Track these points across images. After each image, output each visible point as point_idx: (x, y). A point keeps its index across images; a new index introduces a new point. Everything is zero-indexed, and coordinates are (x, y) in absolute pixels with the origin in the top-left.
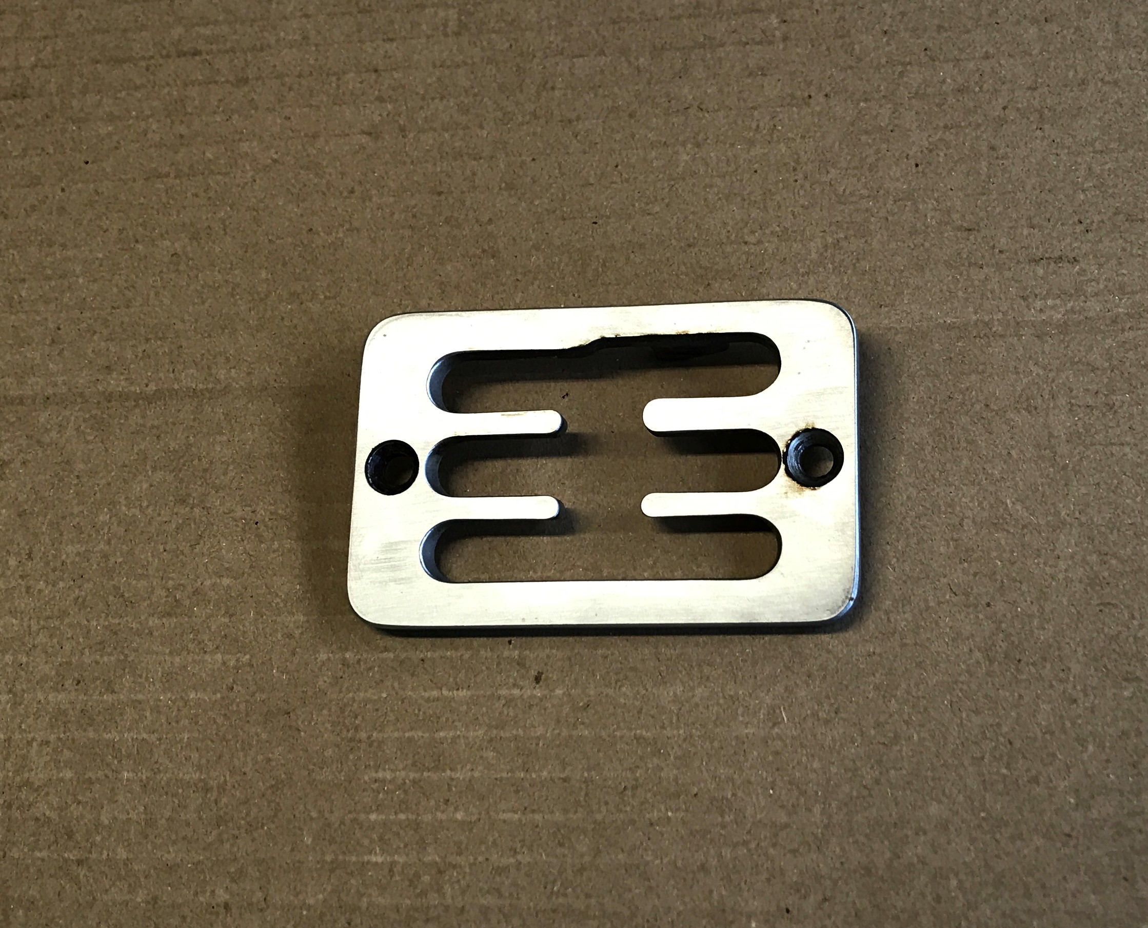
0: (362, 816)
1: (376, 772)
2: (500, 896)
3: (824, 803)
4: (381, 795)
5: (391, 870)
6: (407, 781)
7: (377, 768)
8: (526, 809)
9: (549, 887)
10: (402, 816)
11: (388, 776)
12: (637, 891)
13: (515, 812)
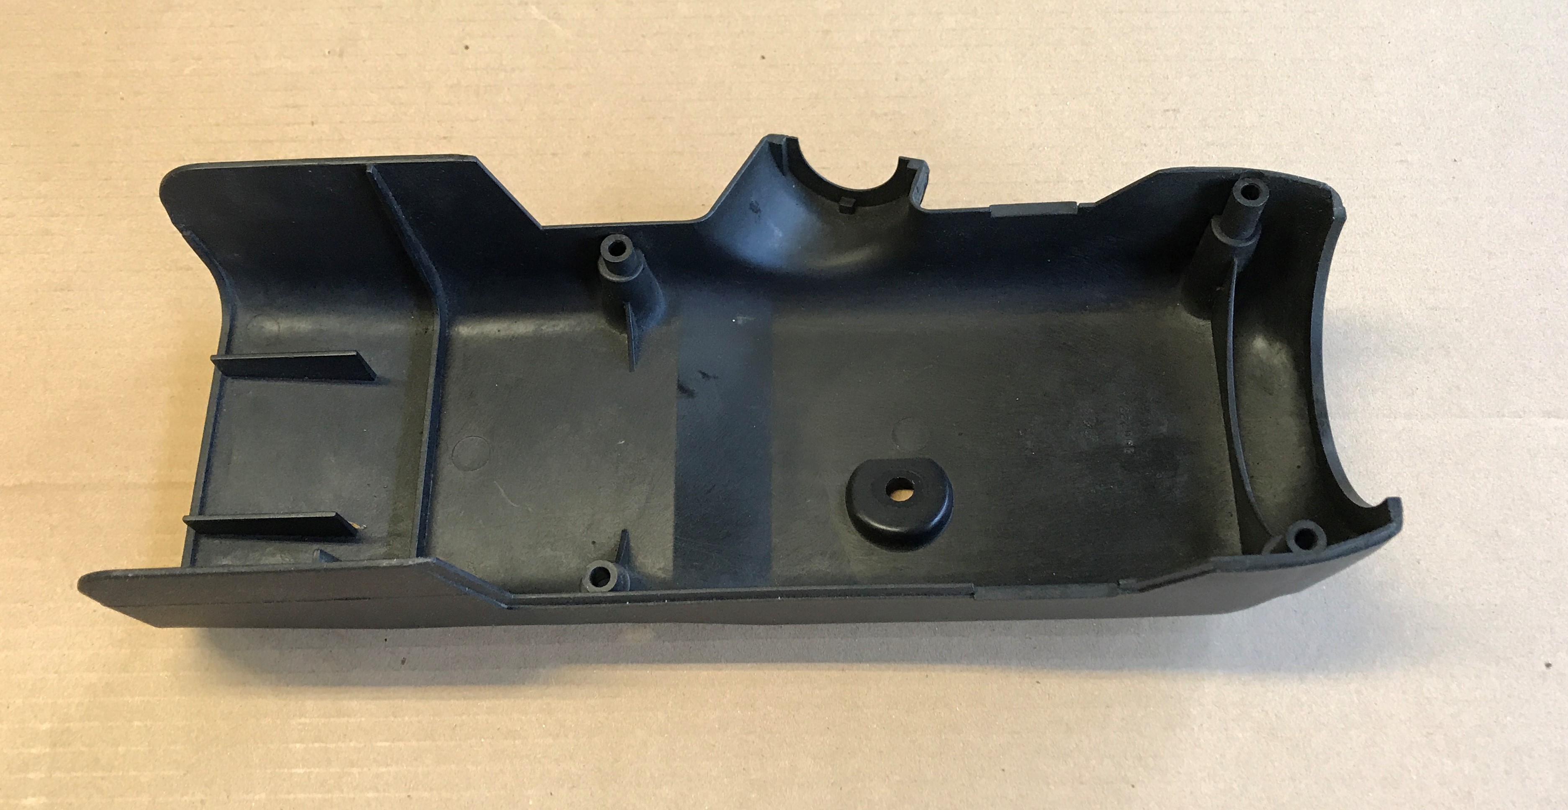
0: (291, 746)
1: (300, 719)
2: (378, 791)
3: (575, 732)
4: (303, 733)
5: (309, 776)
6: (320, 724)
7: (301, 716)
8: (394, 739)
9: (408, 784)
10: (317, 745)
11: (307, 721)
12: (462, 786)
13: (388, 741)
